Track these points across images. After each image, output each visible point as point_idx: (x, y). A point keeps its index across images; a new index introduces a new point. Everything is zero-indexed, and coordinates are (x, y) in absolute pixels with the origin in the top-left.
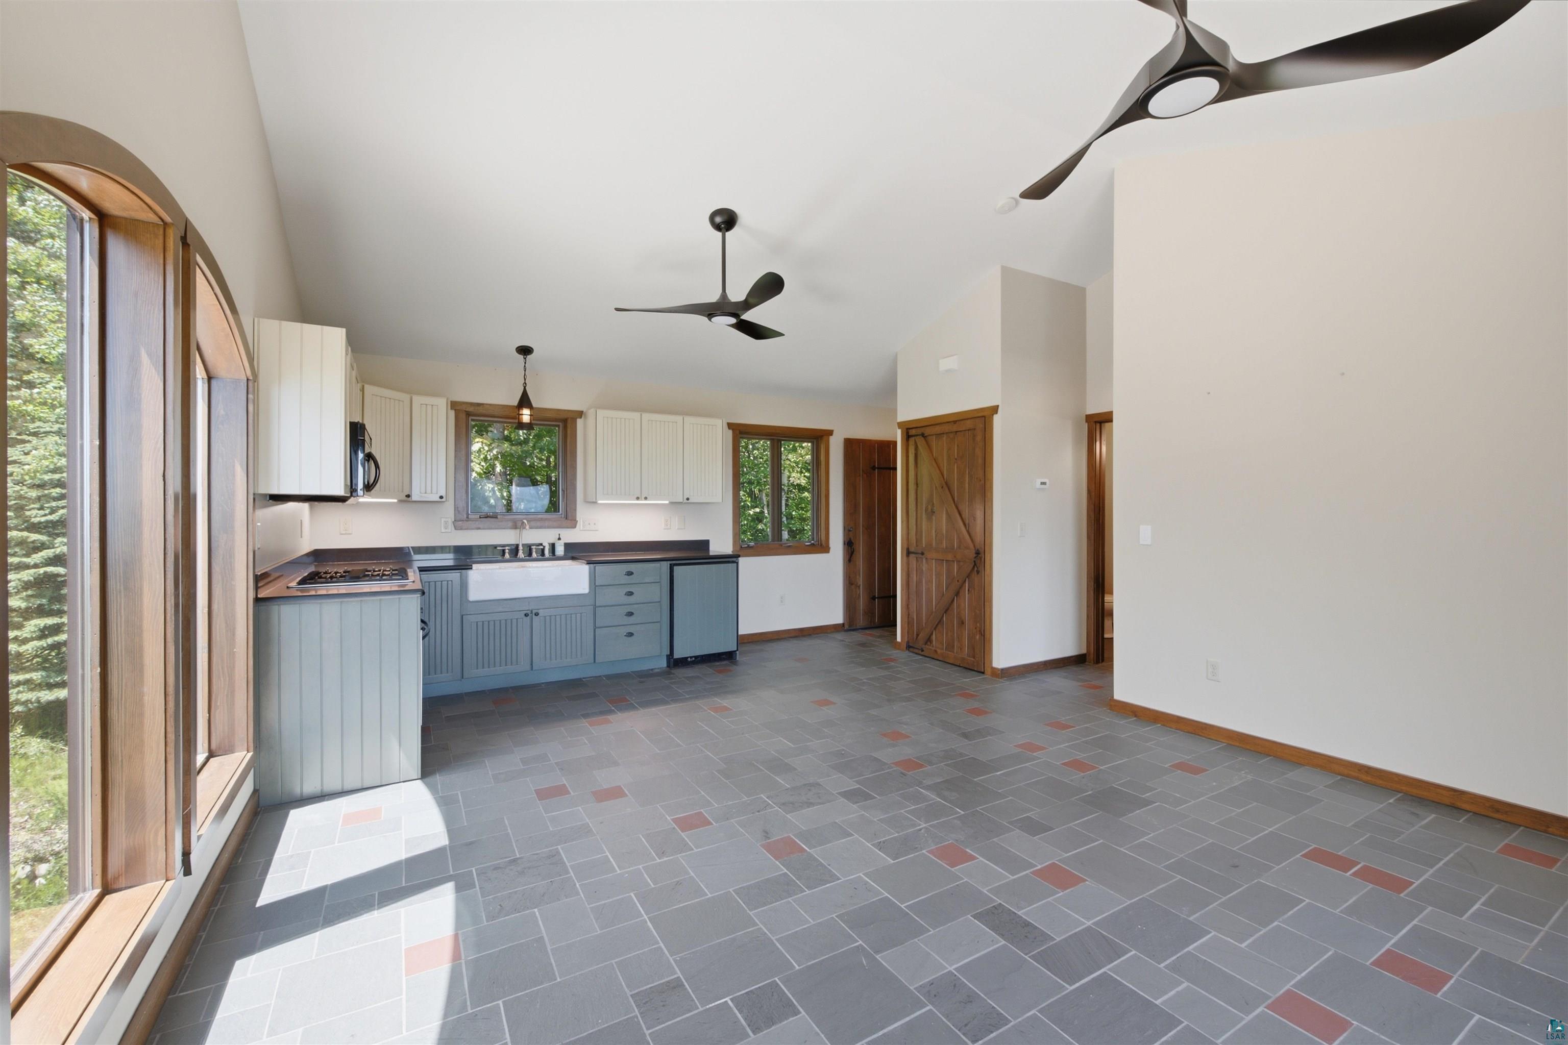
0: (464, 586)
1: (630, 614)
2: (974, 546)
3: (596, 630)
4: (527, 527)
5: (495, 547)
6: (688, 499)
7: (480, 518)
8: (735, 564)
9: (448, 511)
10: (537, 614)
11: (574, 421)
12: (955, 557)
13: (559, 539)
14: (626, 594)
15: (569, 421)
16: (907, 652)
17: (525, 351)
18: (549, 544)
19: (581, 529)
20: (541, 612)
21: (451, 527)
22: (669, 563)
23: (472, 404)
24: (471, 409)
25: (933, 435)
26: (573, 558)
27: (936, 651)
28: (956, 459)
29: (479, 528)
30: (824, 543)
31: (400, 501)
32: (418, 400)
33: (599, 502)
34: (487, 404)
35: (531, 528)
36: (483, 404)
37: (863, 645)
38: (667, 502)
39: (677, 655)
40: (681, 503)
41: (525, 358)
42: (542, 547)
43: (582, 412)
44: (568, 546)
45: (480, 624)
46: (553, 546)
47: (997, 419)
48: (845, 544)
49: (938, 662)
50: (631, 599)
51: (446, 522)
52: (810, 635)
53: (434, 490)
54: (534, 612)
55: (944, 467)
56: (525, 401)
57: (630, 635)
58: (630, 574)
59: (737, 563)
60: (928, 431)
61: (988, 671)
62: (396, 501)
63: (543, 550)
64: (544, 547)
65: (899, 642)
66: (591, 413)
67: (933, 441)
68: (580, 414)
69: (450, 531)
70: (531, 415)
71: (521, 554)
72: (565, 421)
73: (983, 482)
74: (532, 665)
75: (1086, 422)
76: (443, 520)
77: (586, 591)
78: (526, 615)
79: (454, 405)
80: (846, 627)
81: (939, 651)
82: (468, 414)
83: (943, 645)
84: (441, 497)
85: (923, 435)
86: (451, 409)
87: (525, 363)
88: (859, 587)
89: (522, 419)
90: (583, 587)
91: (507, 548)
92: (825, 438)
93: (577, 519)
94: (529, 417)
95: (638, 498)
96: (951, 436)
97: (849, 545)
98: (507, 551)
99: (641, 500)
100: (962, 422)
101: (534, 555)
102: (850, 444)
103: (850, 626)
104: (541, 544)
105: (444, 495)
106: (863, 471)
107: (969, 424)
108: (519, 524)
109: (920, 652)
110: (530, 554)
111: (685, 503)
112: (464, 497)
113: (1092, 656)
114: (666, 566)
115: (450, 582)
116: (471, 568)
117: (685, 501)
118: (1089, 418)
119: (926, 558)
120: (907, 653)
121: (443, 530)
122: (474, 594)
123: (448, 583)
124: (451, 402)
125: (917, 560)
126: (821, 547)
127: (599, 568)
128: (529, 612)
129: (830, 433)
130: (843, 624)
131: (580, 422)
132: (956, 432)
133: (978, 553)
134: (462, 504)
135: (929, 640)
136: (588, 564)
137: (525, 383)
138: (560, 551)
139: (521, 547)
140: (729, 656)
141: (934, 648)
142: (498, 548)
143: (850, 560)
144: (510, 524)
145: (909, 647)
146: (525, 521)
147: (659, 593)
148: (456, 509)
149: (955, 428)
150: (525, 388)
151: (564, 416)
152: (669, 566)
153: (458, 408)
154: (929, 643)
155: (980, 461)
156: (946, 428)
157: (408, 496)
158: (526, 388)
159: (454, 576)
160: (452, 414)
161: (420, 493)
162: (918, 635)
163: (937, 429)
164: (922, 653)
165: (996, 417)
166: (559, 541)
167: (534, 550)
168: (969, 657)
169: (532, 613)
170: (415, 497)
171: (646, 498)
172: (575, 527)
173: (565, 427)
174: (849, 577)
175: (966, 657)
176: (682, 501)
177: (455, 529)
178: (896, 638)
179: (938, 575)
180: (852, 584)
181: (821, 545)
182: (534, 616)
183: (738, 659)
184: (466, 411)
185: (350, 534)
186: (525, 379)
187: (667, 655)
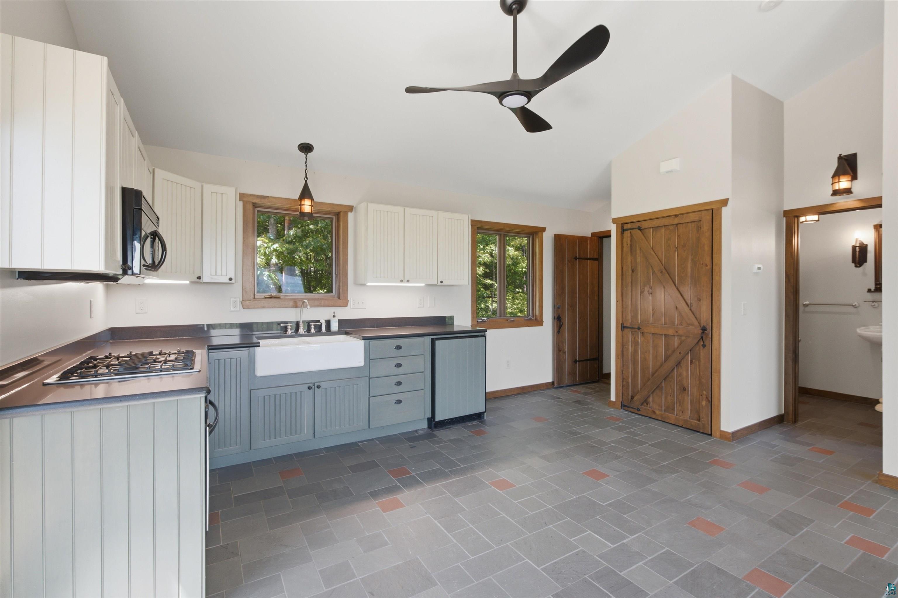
0: (252, 362)
1: (399, 383)
2: (700, 324)
3: (370, 398)
4: (308, 306)
5: (279, 324)
6: (442, 282)
7: (265, 298)
8: (484, 338)
9: (237, 292)
10: (319, 387)
11: (346, 214)
12: (677, 332)
13: (334, 316)
14: (395, 366)
15: (342, 214)
16: (622, 410)
17: (306, 148)
18: (325, 320)
19: (352, 308)
20: (323, 385)
21: (239, 306)
22: (431, 337)
23: (258, 197)
24: (257, 201)
25: (650, 228)
26: (347, 333)
27: (654, 412)
28: (677, 248)
29: (264, 307)
30: (539, 318)
31: (192, 283)
32: (209, 188)
33: (368, 284)
34: (271, 197)
35: (311, 307)
36: (268, 197)
37: (578, 402)
38: (423, 285)
39: (438, 418)
40: (436, 285)
41: (306, 155)
42: (319, 324)
43: (353, 206)
44: (341, 322)
45: (267, 398)
46: (328, 323)
47: (725, 211)
48: (555, 319)
49: (658, 422)
50: (400, 370)
51: (235, 302)
52: (529, 392)
53: (224, 273)
54: (316, 384)
55: (662, 254)
56: (306, 193)
57: (399, 402)
58: (399, 348)
59: (485, 337)
60: (644, 225)
61: (716, 433)
62: (188, 282)
63: (320, 326)
64: (321, 323)
65: (613, 402)
66: (361, 208)
67: (650, 233)
68: (351, 208)
69: (238, 310)
70: (312, 206)
71: (301, 331)
72: (338, 214)
73: (710, 267)
74: (314, 433)
75: (784, 216)
76: (232, 300)
77: (362, 364)
78: (309, 388)
79: (242, 197)
80: (556, 385)
81: (657, 412)
82: (255, 205)
83: (662, 407)
84: (231, 279)
85: (640, 229)
86: (240, 200)
87: (306, 159)
88: (565, 353)
89: (304, 209)
90: (359, 361)
91: (289, 325)
92: (539, 234)
93: (349, 299)
94: (311, 207)
95: (401, 281)
96: (671, 228)
97: (558, 319)
98: (289, 327)
99: (404, 283)
100: (685, 215)
101: (313, 331)
102: (558, 239)
103: (558, 385)
104: (319, 321)
105: (233, 277)
106: (568, 261)
107: (693, 217)
108: (300, 303)
109: (637, 411)
110: (309, 330)
111: (439, 285)
112: (251, 280)
113: (791, 417)
114: (428, 340)
115: (239, 360)
116: (259, 346)
117: (440, 284)
118: (786, 213)
119: (643, 333)
120: (623, 413)
121: (232, 309)
122: (261, 370)
123: (237, 360)
124: (240, 193)
125: (633, 334)
126: (538, 322)
127: (372, 342)
128: (311, 385)
129: (543, 230)
130: (553, 383)
131: (351, 215)
132: (677, 224)
133: (704, 329)
134: (249, 286)
135: (646, 402)
136: (363, 339)
137: (306, 177)
138: (335, 327)
139: (301, 324)
140: (478, 416)
141: (650, 409)
142: (281, 325)
143: (559, 332)
144: (291, 303)
145: (624, 406)
146: (306, 301)
147: (424, 364)
148: (244, 289)
149: (676, 221)
150: (306, 181)
151: (337, 210)
152: (431, 340)
153: (245, 199)
154: (645, 404)
155: (707, 248)
156: (666, 222)
157: (199, 278)
158: (308, 181)
159: (243, 353)
160: (240, 204)
161: (211, 275)
162: (632, 398)
163: (656, 223)
164: (639, 412)
165: (724, 209)
166: (334, 318)
167: (313, 326)
168: (692, 419)
169: (314, 386)
170: (205, 279)
171: (408, 281)
172: (346, 306)
173: (338, 220)
174: (558, 345)
175: (689, 419)
176: (436, 284)
177: (243, 308)
178: (610, 398)
179: (655, 347)
180: (560, 351)
181: (536, 319)
182: (316, 388)
183: (485, 418)
184: (252, 202)
185: (146, 313)
186: (306, 174)
187: (428, 419)
